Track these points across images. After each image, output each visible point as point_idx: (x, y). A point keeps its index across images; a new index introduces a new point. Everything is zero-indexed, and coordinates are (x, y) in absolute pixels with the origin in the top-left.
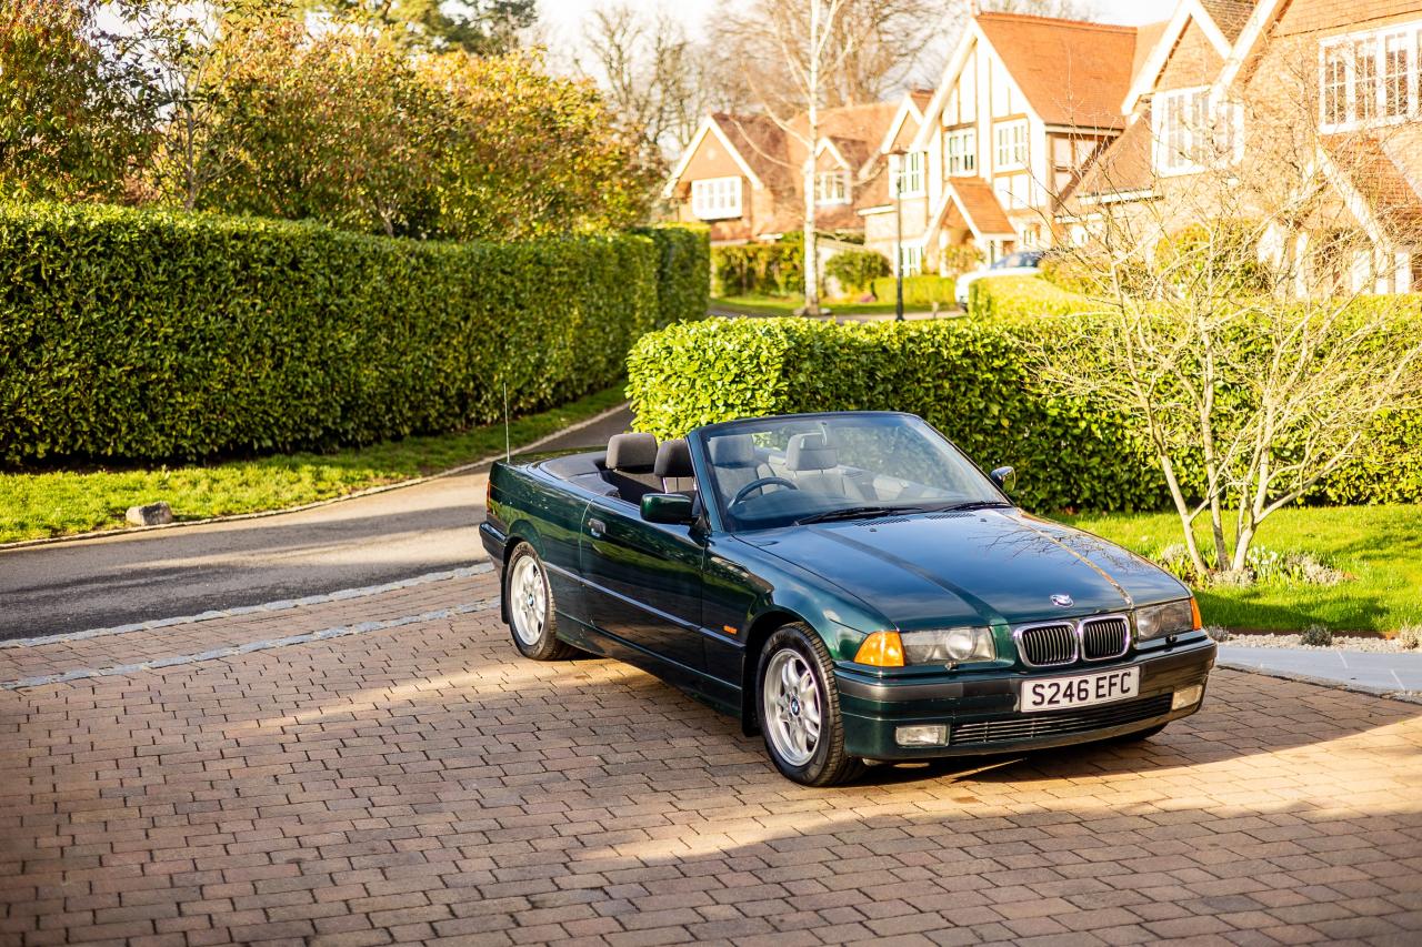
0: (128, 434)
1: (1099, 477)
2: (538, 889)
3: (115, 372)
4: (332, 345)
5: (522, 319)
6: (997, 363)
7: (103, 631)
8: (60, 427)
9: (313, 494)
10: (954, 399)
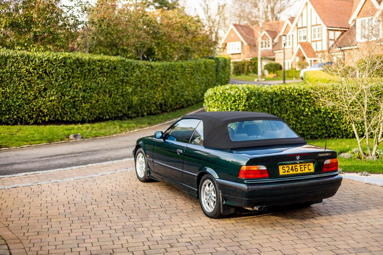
0: (70, 115)
1: (336, 129)
2: (173, 242)
3: (67, 98)
4: (125, 91)
5: (178, 83)
6: (308, 97)
7: (62, 169)
8: (52, 113)
9: (119, 131)
10: (295, 107)
